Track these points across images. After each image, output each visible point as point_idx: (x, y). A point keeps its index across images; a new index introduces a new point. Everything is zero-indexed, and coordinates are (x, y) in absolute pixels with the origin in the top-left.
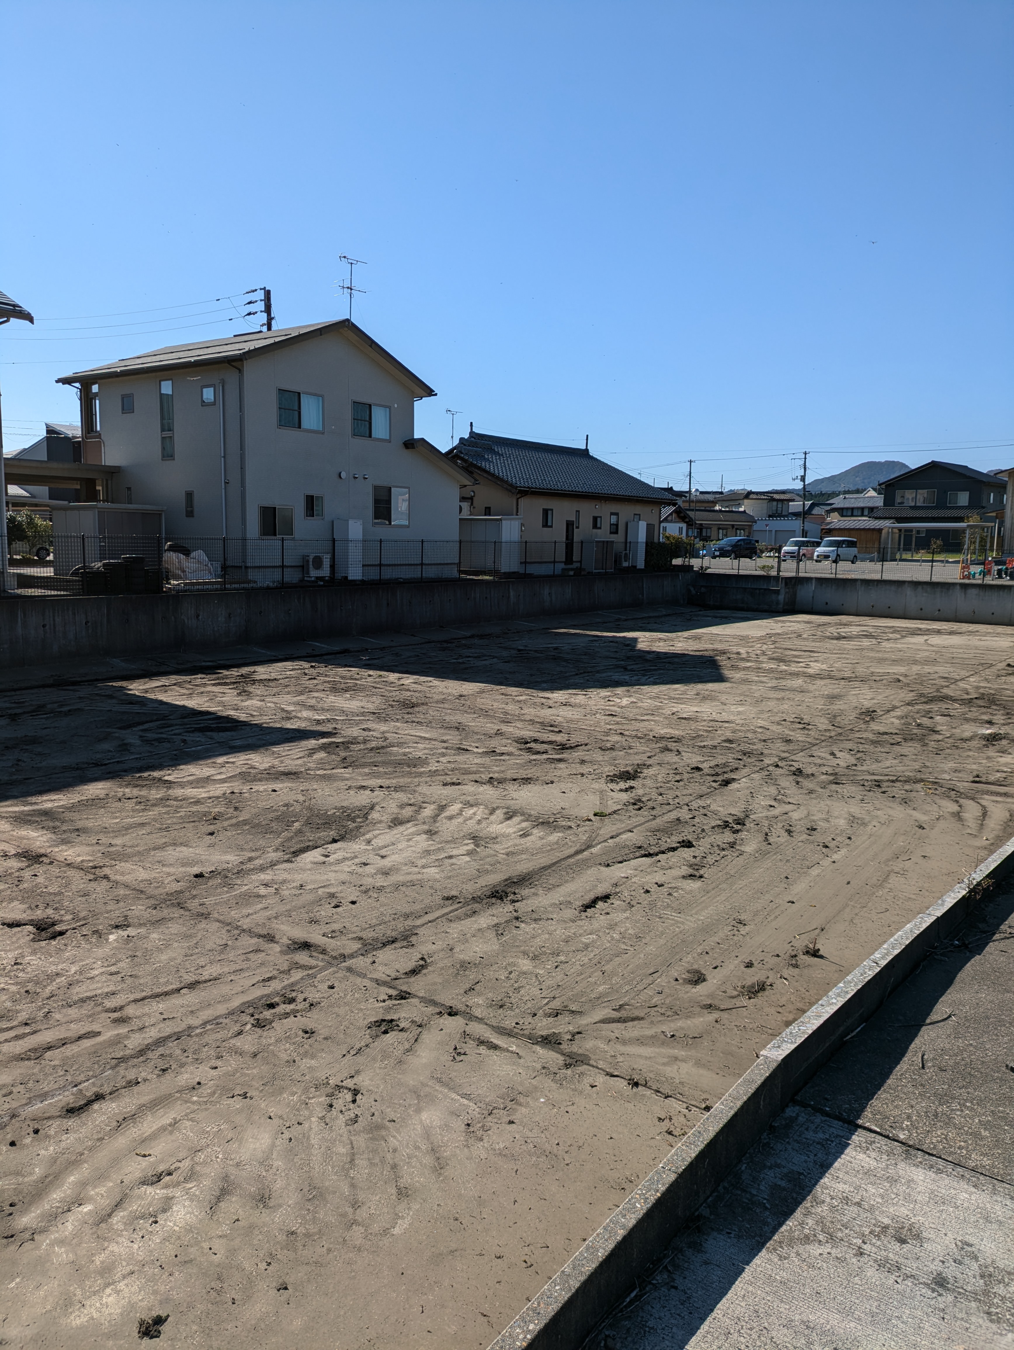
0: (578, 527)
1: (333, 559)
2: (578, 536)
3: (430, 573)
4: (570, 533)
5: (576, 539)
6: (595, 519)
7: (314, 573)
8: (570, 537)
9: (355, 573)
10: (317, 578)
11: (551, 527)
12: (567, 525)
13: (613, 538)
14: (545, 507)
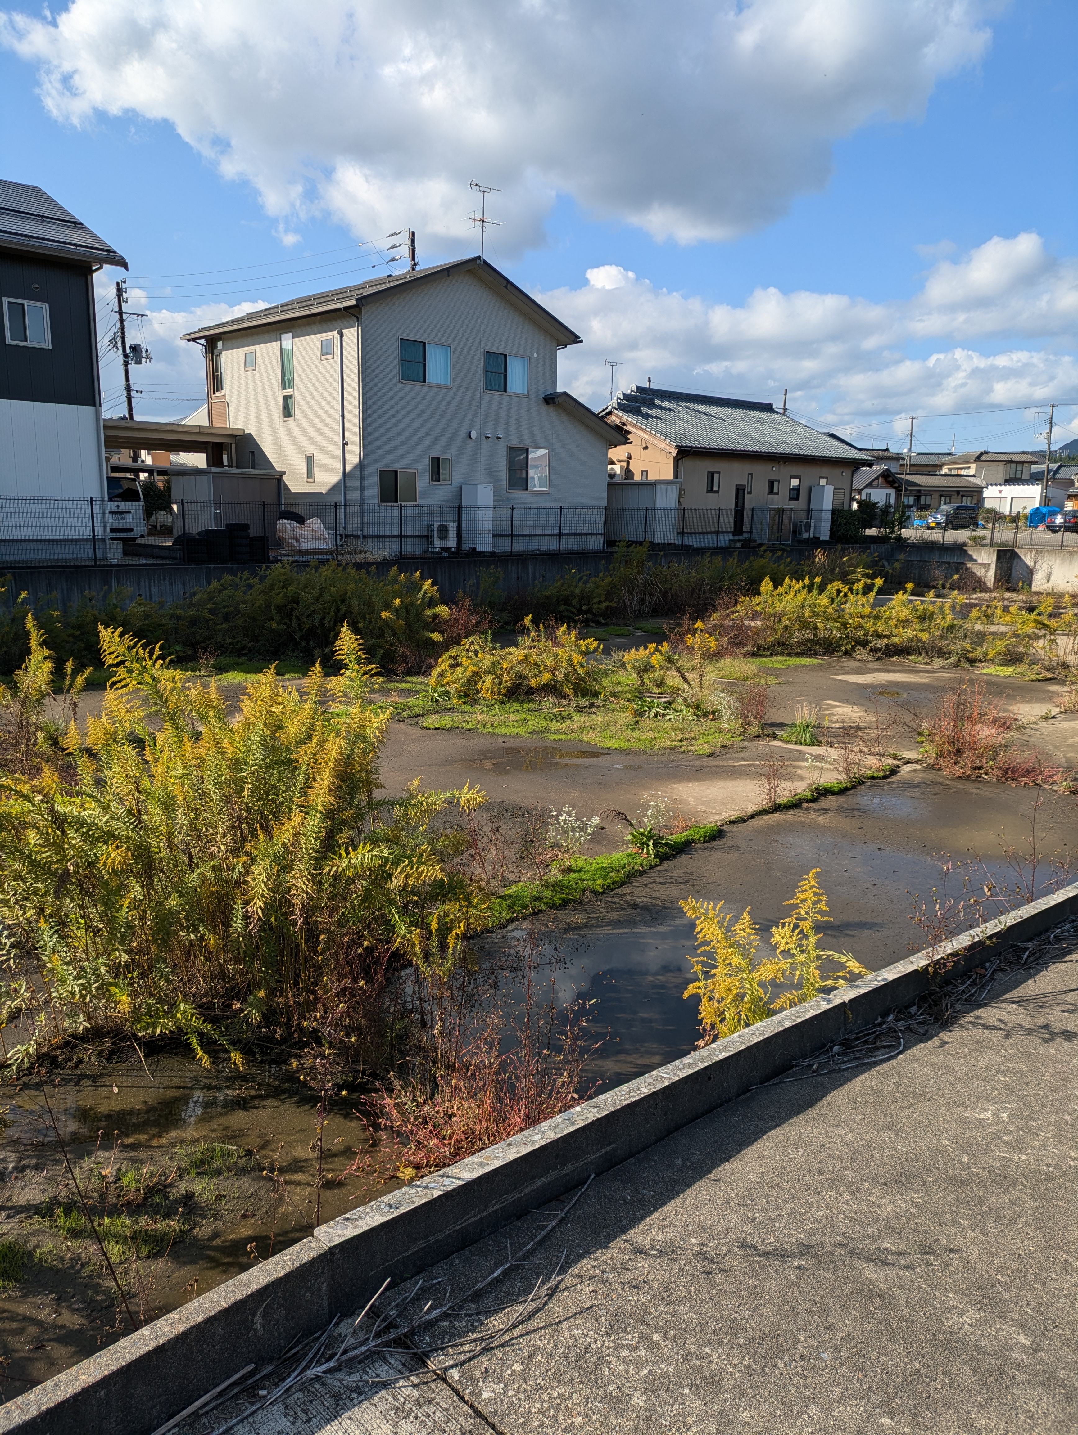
0: (750, 493)
1: (459, 528)
2: (749, 502)
3: (570, 544)
4: (740, 499)
5: (747, 506)
6: (771, 484)
7: (438, 544)
8: (740, 504)
9: (484, 544)
10: (442, 549)
11: (718, 492)
12: (737, 490)
13: (793, 504)
14: (711, 470)
